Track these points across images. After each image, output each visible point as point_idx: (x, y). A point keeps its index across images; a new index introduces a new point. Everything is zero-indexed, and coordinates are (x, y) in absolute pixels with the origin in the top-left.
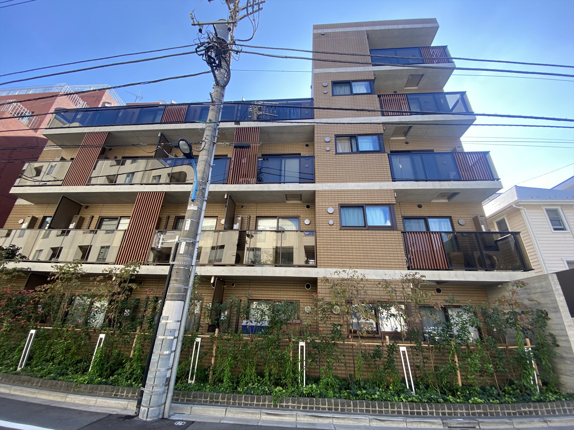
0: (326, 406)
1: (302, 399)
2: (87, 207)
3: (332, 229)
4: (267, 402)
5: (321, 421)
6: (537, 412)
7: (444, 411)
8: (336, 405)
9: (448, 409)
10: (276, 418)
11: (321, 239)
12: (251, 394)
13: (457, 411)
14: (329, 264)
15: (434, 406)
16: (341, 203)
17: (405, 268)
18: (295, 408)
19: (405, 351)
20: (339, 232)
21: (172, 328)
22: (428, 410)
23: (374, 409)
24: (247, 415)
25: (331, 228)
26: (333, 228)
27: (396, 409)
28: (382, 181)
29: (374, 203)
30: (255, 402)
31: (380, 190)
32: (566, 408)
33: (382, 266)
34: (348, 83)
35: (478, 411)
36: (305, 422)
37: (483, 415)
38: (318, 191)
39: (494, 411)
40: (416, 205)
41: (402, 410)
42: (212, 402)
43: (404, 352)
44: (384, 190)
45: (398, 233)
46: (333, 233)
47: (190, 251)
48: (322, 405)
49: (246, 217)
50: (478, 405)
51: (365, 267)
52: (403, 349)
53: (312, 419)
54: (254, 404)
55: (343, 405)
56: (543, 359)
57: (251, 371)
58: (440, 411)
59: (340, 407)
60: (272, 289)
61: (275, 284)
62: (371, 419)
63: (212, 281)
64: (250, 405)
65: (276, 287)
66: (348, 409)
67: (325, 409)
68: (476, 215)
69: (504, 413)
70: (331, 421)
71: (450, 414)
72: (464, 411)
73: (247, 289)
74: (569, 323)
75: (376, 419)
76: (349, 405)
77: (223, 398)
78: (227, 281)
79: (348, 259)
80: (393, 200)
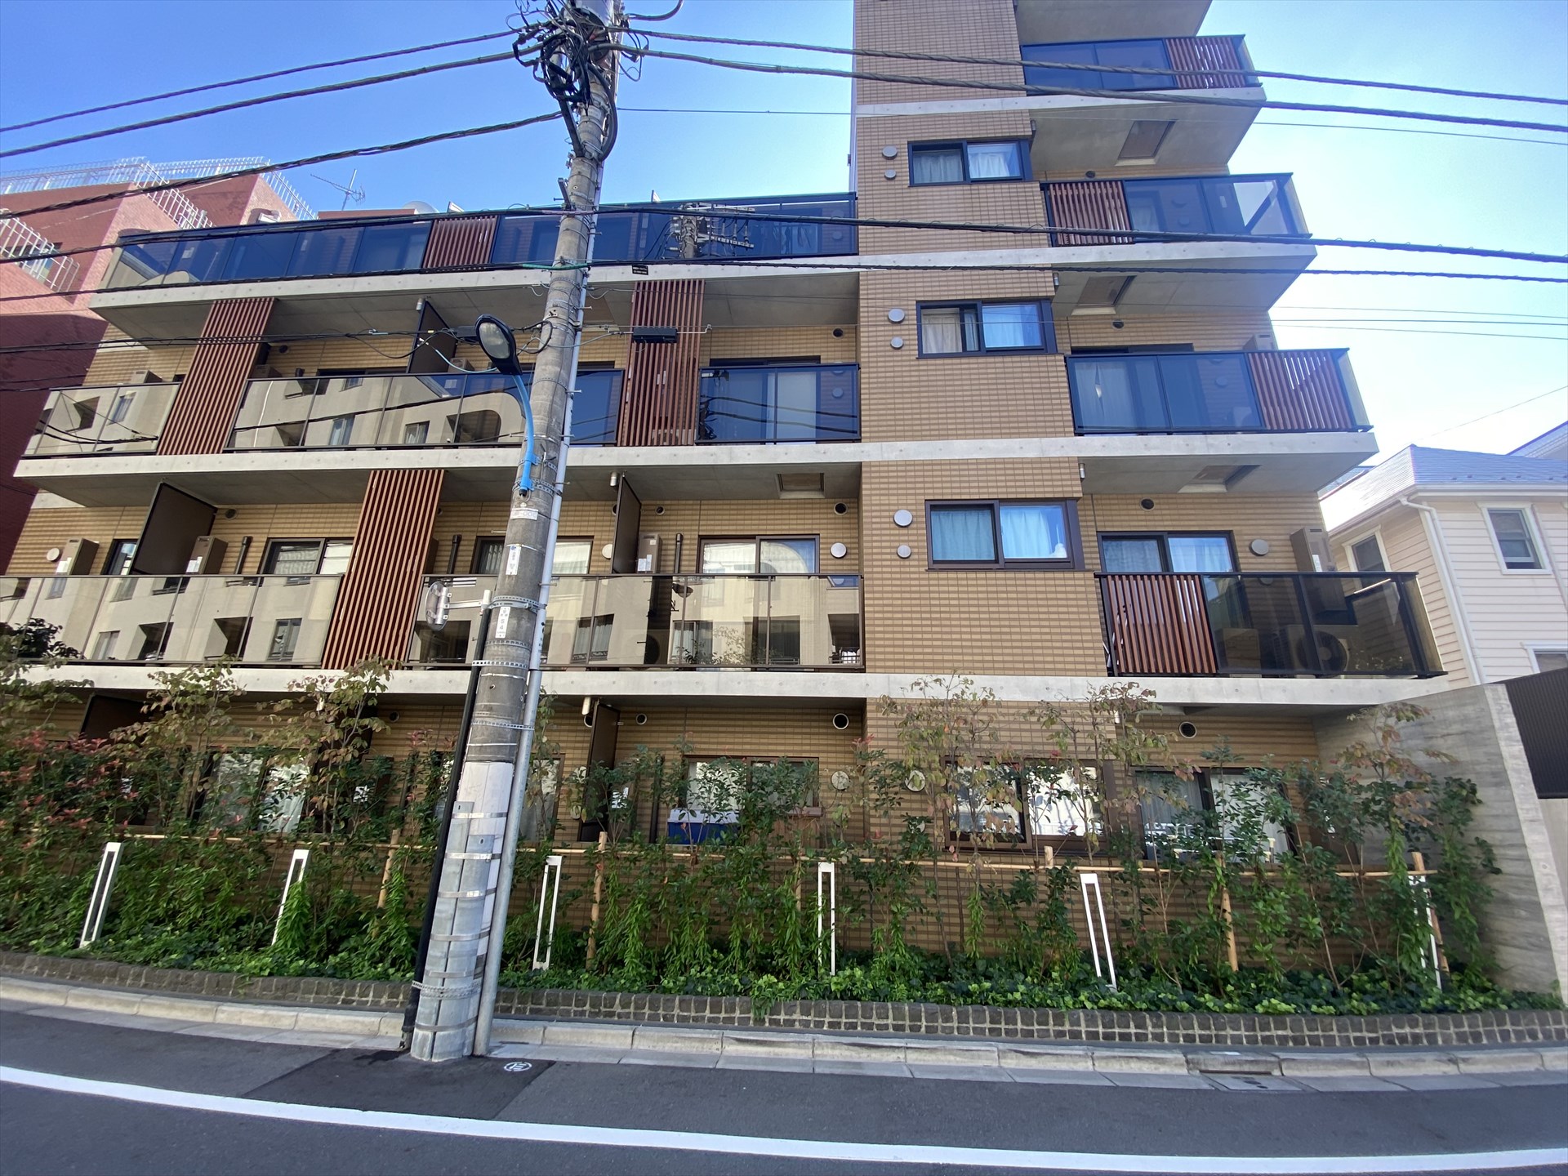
0: (890, 1021)
1: (826, 1004)
2: (231, 514)
3: (907, 569)
4: (738, 1012)
5: (876, 1056)
6: (1432, 1038)
7: (1190, 1032)
8: (916, 1017)
9: (1202, 1027)
10: (761, 1051)
11: (876, 595)
12: (697, 994)
13: (1223, 1033)
14: (897, 664)
15: (1164, 1019)
16: (931, 497)
17: (1102, 671)
18: (808, 1026)
19: (1093, 885)
20: (926, 576)
21: (485, 833)
22: (1150, 1029)
23: (1011, 1027)
24: (687, 1043)
25: (905, 566)
26: (910, 566)
27: (1067, 1027)
28: (1046, 434)
29: (1023, 496)
30: (707, 1014)
31: (1040, 461)
32: (1508, 1027)
34: (956, 148)
35: (1280, 1032)
36: (836, 1059)
37: (1291, 1044)
38: (870, 464)
39: (1320, 1033)
40: (1137, 501)
41: (1083, 1028)
42: (598, 1014)
43: (1090, 886)
44: (1050, 461)
45: (1084, 579)
46: (911, 579)
47: (523, 629)
48: (879, 1018)
49: (670, 537)
50: (1279, 1018)
51: (993, 669)
52: (1088, 878)
53: (854, 1054)
54: (703, 1018)
55: (931, 1017)
56: (1457, 904)
57: (696, 938)
58: (1181, 1032)
59: (924, 1023)
60: (746, 729)
61: (754, 716)
62: (1004, 1052)
63: (585, 711)
64: (695, 1019)
65: (754, 723)
66: (944, 1028)
67: (886, 1027)
68: (1299, 528)
69: (1348, 1038)
70: (902, 1056)
71: (1205, 1039)
72: (1243, 1032)
73: (678, 729)
74: (1531, 815)
75: (1016, 1051)
76: (948, 1019)
77: (625, 1005)
78: (626, 709)
79: (950, 650)
80: (1075, 489)
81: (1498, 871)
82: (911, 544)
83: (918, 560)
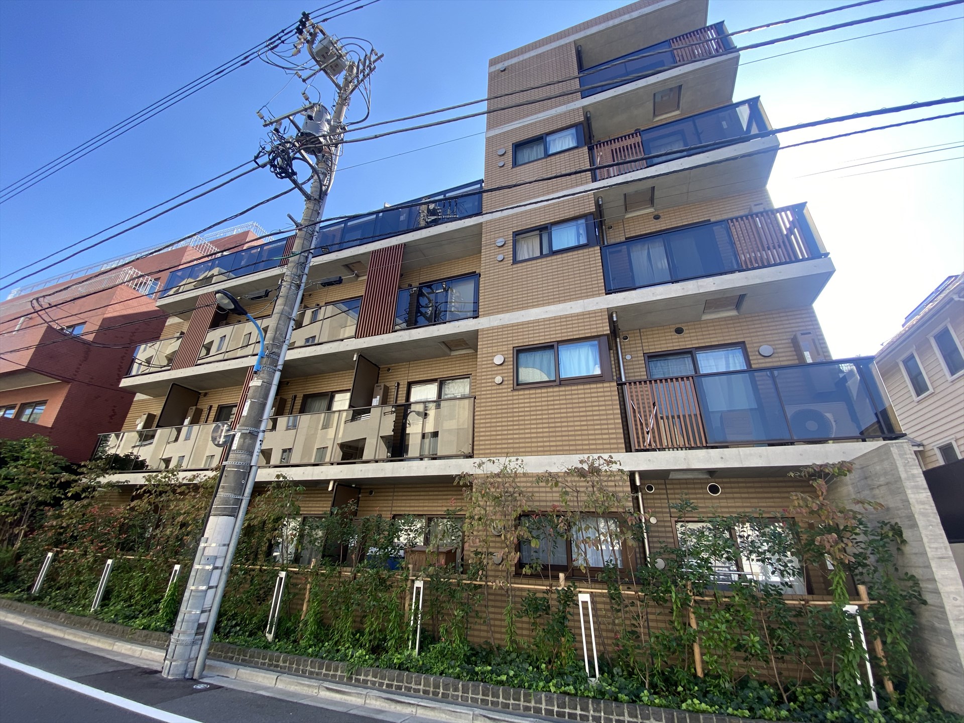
0: (421, 687)
1: (388, 672)
2: (206, 394)
3: (501, 391)
4: (339, 672)
5: (399, 708)
7: (621, 718)
8: (437, 686)
9: (630, 715)
10: (337, 697)
11: (482, 409)
12: (322, 658)
14: (492, 451)
15: (602, 705)
16: (517, 345)
18: (375, 685)
19: (587, 602)
20: (511, 394)
21: (213, 554)
22: (592, 712)
23: (495, 699)
25: (499, 389)
26: (502, 389)
27: (533, 704)
28: (587, 297)
29: (573, 337)
30: (324, 671)
31: (583, 314)
33: (580, 447)
34: (540, 139)
36: (377, 707)
38: (483, 330)
40: (669, 330)
41: (543, 706)
43: (585, 603)
44: (589, 313)
45: (610, 387)
46: (502, 397)
47: (246, 444)
48: (416, 684)
49: (392, 385)
50: (694, 715)
51: (550, 451)
52: (584, 597)
53: (387, 705)
55: (446, 687)
57: (345, 625)
59: (441, 691)
60: (426, 497)
61: (431, 489)
62: (477, 716)
63: (330, 488)
64: (317, 674)
65: (430, 493)
66: (453, 695)
67: (418, 691)
68: (794, 333)
70: (414, 710)
73: (390, 498)
74: (939, 553)
75: (485, 716)
76: (456, 690)
77: (284, 662)
78: (364, 487)
79: (523, 440)
80: (605, 329)
81: (925, 603)
82: (504, 375)
83: (507, 384)
